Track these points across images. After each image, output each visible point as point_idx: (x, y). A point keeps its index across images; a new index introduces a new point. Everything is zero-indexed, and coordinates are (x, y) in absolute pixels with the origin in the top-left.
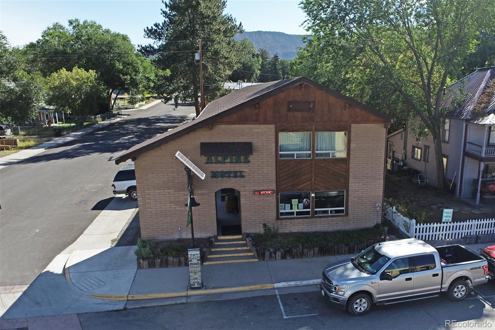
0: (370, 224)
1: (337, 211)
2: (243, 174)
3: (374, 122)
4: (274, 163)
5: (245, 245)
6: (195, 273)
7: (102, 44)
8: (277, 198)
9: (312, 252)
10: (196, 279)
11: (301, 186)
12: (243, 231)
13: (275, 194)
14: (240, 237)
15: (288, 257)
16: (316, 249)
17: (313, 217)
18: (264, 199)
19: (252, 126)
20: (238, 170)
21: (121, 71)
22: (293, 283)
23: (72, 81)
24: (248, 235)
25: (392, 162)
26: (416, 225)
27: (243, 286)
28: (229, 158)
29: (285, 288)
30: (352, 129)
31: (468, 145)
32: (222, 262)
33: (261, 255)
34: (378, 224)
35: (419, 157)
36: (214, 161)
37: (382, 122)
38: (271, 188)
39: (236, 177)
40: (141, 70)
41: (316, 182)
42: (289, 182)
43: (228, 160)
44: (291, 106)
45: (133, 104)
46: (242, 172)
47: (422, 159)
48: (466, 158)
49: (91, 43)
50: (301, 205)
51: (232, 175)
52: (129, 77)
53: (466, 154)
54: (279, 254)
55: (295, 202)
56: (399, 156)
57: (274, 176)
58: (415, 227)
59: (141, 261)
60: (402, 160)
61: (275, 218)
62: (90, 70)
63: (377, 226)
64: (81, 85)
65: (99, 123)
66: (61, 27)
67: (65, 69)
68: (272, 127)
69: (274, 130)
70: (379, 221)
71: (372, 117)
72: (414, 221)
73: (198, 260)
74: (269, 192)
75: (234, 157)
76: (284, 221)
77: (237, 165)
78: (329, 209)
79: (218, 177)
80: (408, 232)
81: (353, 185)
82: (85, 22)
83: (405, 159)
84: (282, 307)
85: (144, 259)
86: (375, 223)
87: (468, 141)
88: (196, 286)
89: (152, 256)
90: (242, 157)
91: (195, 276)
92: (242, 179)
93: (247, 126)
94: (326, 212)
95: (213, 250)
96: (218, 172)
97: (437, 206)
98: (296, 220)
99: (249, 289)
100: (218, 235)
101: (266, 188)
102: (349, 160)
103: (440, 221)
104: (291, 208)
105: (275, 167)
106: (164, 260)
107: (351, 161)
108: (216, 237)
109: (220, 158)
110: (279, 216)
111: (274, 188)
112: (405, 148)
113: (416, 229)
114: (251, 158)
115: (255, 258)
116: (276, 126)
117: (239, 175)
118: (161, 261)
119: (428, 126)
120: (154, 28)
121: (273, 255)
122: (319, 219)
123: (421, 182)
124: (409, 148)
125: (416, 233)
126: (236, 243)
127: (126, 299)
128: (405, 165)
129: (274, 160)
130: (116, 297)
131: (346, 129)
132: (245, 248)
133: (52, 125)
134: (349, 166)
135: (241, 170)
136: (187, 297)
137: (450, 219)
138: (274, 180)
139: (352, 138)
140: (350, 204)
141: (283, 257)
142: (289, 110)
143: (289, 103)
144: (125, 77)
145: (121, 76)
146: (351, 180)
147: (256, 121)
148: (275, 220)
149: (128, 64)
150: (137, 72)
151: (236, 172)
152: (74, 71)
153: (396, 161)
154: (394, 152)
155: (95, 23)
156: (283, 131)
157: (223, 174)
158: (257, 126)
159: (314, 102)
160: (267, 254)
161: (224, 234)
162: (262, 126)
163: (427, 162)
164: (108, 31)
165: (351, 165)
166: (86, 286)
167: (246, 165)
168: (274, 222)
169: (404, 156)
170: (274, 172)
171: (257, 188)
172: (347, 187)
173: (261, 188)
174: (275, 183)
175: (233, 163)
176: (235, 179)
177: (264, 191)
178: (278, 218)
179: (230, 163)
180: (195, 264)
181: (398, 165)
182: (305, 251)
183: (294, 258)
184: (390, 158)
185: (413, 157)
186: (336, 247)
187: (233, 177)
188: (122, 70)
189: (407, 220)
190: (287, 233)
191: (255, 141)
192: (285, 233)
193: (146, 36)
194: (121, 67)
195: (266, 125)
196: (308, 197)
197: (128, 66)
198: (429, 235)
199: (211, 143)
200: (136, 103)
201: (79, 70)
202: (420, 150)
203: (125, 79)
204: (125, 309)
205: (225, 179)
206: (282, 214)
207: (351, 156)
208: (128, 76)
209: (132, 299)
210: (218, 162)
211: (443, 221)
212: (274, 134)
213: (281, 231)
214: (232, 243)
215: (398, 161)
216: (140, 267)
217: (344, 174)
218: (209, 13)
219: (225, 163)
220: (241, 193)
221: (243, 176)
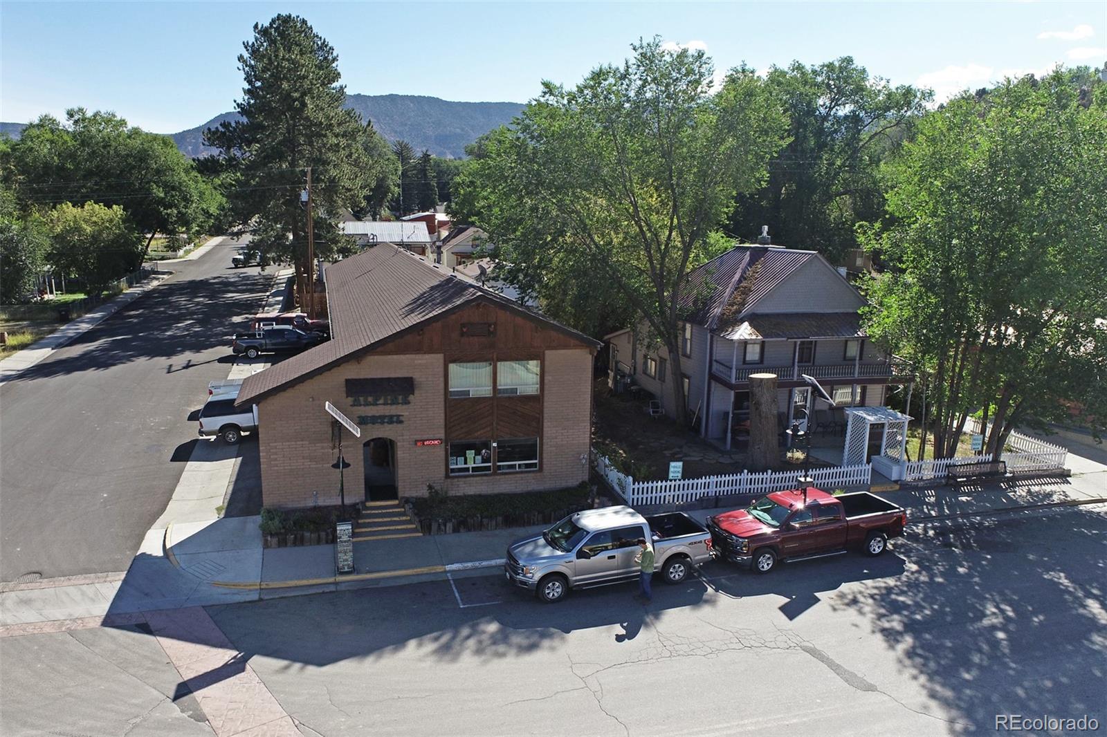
0: (573, 482)
1: (527, 466)
2: (401, 418)
3: (575, 347)
4: (443, 403)
5: (404, 514)
6: (345, 553)
7: (128, 155)
8: (446, 451)
9: (494, 523)
10: (347, 560)
11: (479, 433)
12: (400, 494)
13: (443, 445)
14: (396, 502)
15: (462, 530)
16: (500, 519)
17: (495, 474)
18: (429, 451)
19: (412, 356)
20: (394, 414)
21: (161, 202)
22: (469, 565)
23: (84, 226)
24: (407, 500)
25: (615, 378)
26: (634, 484)
27: (406, 569)
28: (383, 398)
29: (459, 570)
30: (547, 357)
31: (714, 363)
32: (375, 538)
33: (426, 528)
34: (583, 482)
35: (653, 374)
36: (362, 403)
37: (587, 347)
38: (438, 436)
39: (391, 422)
40: (195, 198)
41: (499, 427)
42: (462, 428)
43: (381, 401)
44: (465, 330)
45: (175, 251)
46: (400, 416)
47: (657, 376)
48: (713, 383)
49: (109, 152)
50: (479, 458)
51: (386, 420)
52: (176, 212)
53: (712, 377)
54: (449, 526)
55: (470, 454)
56: (626, 368)
57: (442, 421)
58: (632, 486)
59: (269, 539)
60: (630, 376)
61: (444, 476)
62: (114, 206)
63: (583, 485)
64: (100, 232)
65: (124, 292)
66: (53, 121)
67: (70, 204)
68: (440, 357)
69: (442, 361)
70: (586, 478)
72: (631, 478)
73: (349, 537)
74: (436, 442)
75: (389, 397)
76: (456, 480)
77: (394, 407)
78: (517, 463)
79: (368, 423)
80: (624, 493)
81: (549, 429)
82: (95, 115)
83: (635, 374)
84: (457, 595)
85: (272, 535)
86: (581, 481)
87: (714, 358)
88: (346, 570)
89: (283, 531)
90: (400, 397)
91: (345, 557)
92: (399, 425)
93: (407, 356)
94: (513, 467)
95: (360, 521)
96: (368, 417)
97: (671, 452)
98: (472, 479)
99: (414, 573)
100: (366, 500)
101: (431, 436)
102: (543, 396)
103: (664, 476)
104: (466, 463)
105: (443, 409)
106: (299, 536)
107: (546, 399)
108: (363, 503)
109: (370, 399)
110: (449, 473)
111: (442, 436)
112: (634, 356)
113: (634, 489)
114: (411, 398)
115: (418, 532)
116: (445, 355)
117: (395, 420)
118: (295, 538)
119: (661, 334)
120: (221, 129)
121: (443, 527)
122: (503, 476)
123: (653, 412)
124: (639, 355)
125: (633, 494)
126: (391, 511)
127: (258, 587)
128: (634, 382)
129: (443, 400)
130: (245, 586)
131: (539, 357)
132: (404, 518)
133: (46, 297)
134: (543, 406)
135: (398, 413)
136: (336, 583)
137: (680, 475)
138: (443, 426)
139: (546, 369)
140: (545, 455)
141: (456, 530)
142: (462, 334)
143: (463, 325)
144: (169, 211)
145: (162, 209)
146: (546, 424)
147: (418, 350)
148: (444, 478)
149: (173, 188)
150: (187, 200)
151: (391, 417)
152: (86, 207)
153: (621, 376)
154: (617, 363)
155: (114, 116)
156: (454, 361)
157: (374, 420)
158: (418, 356)
159: (495, 324)
160: (434, 527)
161: (373, 500)
162: (427, 356)
163: (664, 381)
164: (136, 132)
165: (545, 404)
166: (202, 572)
167: (405, 407)
168: (442, 481)
169: (632, 368)
170: (443, 415)
171: (418, 437)
172: (540, 431)
173: (425, 437)
174: (444, 429)
175: (388, 404)
176: (391, 426)
177: (429, 440)
178: (447, 477)
179: (384, 404)
180: (345, 542)
181: (624, 383)
182: (485, 521)
183: (470, 530)
184: (612, 371)
185: (645, 372)
186: (526, 515)
187: (388, 422)
188: (163, 198)
189: (622, 475)
190: (460, 497)
191: (417, 376)
192: (456, 496)
193: (206, 143)
194: (162, 195)
195: (432, 355)
196: (487, 446)
197: (174, 193)
198: (651, 498)
199: (360, 379)
200: (179, 248)
201: (96, 206)
202: (653, 363)
203: (168, 215)
204: (261, 600)
205: (377, 426)
206: (453, 470)
207: (546, 392)
208: (173, 209)
209: (267, 587)
210: (367, 404)
211: (670, 477)
212: (442, 365)
213: (452, 493)
214: (386, 511)
215: (623, 376)
216: (266, 545)
217: (537, 415)
218: (321, 117)
219: (377, 405)
220: (399, 444)
221: (401, 422)
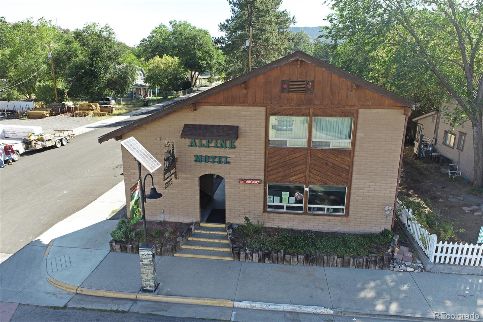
0: (377, 229)
1: (335, 210)
2: (229, 160)
3: (390, 107)
4: (263, 152)
5: (225, 238)
6: (147, 274)
8: (265, 189)
9: (295, 259)
10: (148, 281)
11: (293, 178)
12: (227, 220)
13: (262, 184)
14: (223, 226)
16: (301, 257)
17: (305, 214)
18: (251, 188)
19: (240, 108)
20: (223, 156)
22: (257, 305)
24: (231, 226)
25: (419, 146)
26: (438, 243)
27: (199, 297)
28: (214, 142)
29: (247, 309)
30: (360, 116)
32: (194, 256)
33: (236, 254)
34: (386, 230)
35: (452, 144)
36: (198, 144)
37: (401, 107)
38: (258, 177)
39: (220, 162)
41: (311, 175)
42: (279, 172)
43: (213, 144)
44: (285, 86)
46: (227, 157)
47: (456, 146)
50: (292, 199)
51: (216, 160)
52: (206, 62)
54: (256, 256)
55: (285, 195)
56: (429, 140)
57: (263, 165)
58: (436, 245)
59: (114, 244)
60: (432, 145)
61: (262, 210)
62: (175, 57)
63: (385, 233)
67: (158, 56)
68: (263, 109)
69: (264, 113)
70: (389, 227)
71: (387, 101)
73: (150, 261)
74: (256, 182)
75: (219, 141)
76: (272, 214)
77: (223, 150)
78: (326, 207)
79: (202, 161)
80: (426, 248)
81: (357, 182)
82: (180, 22)
83: (435, 144)
85: (116, 242)
86: (383, 229)
88: (148, 288)
89: (124, 240)
90: (228, 142)
91: (147, 278)
92: (227, 165)
93: (234, 107)
94: (322, 209)
95: (190, 239)
96: (202, 156)
97: (470, 209)
98: (285, 215)
99: (205, 304)
100: (202, 221)
101: (252, 177)
102: (354, 151)
104: (281, 201)
105: (263, 155)
106: (134, 246)
107: (356, 153)
108: (197, 225)
109: (204, 142)
110: (266, 208)
111: (262, 178)
112: (436, 132)
113: (437, 248)
114: (237, 143)
115: (229, 256)
116: (266, 108)
117: (222, 160)
118: (132, 247)
120: (226, 23)
122: (313, 217)
123: (451, 173)
124: (441, 134)
125: (436, 252)
126: (216, 233)
127: (76, 292)
128: (434, 150)
129: (264, 147)
130: (67, 287)
131: (352, 114)
132: (224, 241)
133: (147, 98)
134: (353, 160)
135: (226, 156)
136: (135, 301)
138: (263, 169)
139: (359, 126)
140: (351, 203)
142: (283, 90)
143: (283, 82)
145: (200, 61)
146: (355, 176)
147: (244, 102)
148: (262, 212)
149: (206, 52)
150: (212, 58)
151: (220, 158)
152: (164, 57)
153: (424, 146)
154: (422, 136)
156: (274, 114)
157: (207, 159)
158: (245, 108)
159: (313, 82)
160: (242, 254)
161: (208, 221)
162: (251, 108)
163: (462, 150)
165: (355, 158)
167: (232, 150)
168: (261, 214)
169: (434, 141)
170: (263, 160)
171: (243, 177)
172: (349, 182)
173: (247, 177)
174: (263, 172)
175: (217, 147)
176: (219, 165)
177: (250, 180)
178: (265, 211)
179: (214, 147)
180: (147, 265)
181: (426, 151)
182: (288, 257)
183: (274, 263)
184: (417, 141)
185: (444, 143)
186: (325, 257)
187: (217, 162)
189: (426, 232)
190: (274, 228)
191: (242, 126)
192: (271, 228)
195: (256, 108)
196: (301, 190)
197: (206, 54)
199: (195, 125)
201: (167, 57)
202: (453, 137)
204: (65, 307)
205: (209, 164)
206: (270, 207)
207: (357, 148)
209: (80, 293)
210: (202, 146)
211: (479, 241)
212: (264, 118)
213: (267, 225)
214: (212, 233)
215: (426, 146)
217: (347, 168)
219: (209, 147)
220: (226, 180)
221: (228, 163)
